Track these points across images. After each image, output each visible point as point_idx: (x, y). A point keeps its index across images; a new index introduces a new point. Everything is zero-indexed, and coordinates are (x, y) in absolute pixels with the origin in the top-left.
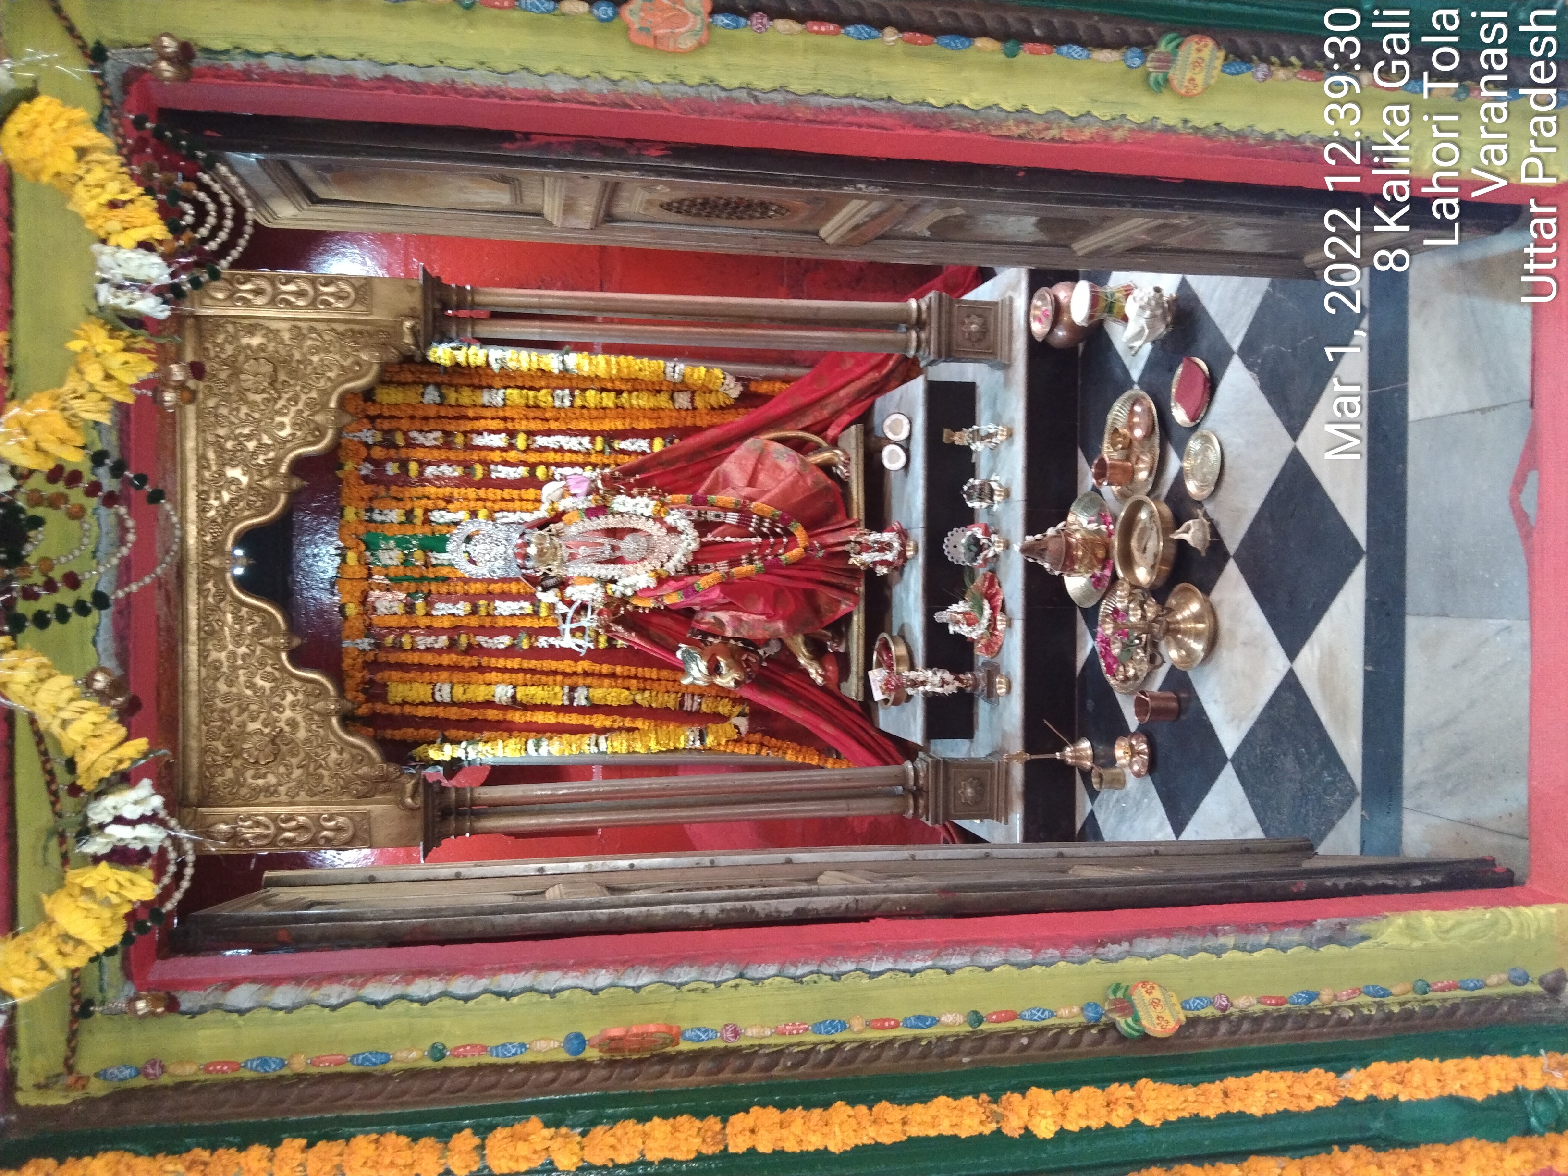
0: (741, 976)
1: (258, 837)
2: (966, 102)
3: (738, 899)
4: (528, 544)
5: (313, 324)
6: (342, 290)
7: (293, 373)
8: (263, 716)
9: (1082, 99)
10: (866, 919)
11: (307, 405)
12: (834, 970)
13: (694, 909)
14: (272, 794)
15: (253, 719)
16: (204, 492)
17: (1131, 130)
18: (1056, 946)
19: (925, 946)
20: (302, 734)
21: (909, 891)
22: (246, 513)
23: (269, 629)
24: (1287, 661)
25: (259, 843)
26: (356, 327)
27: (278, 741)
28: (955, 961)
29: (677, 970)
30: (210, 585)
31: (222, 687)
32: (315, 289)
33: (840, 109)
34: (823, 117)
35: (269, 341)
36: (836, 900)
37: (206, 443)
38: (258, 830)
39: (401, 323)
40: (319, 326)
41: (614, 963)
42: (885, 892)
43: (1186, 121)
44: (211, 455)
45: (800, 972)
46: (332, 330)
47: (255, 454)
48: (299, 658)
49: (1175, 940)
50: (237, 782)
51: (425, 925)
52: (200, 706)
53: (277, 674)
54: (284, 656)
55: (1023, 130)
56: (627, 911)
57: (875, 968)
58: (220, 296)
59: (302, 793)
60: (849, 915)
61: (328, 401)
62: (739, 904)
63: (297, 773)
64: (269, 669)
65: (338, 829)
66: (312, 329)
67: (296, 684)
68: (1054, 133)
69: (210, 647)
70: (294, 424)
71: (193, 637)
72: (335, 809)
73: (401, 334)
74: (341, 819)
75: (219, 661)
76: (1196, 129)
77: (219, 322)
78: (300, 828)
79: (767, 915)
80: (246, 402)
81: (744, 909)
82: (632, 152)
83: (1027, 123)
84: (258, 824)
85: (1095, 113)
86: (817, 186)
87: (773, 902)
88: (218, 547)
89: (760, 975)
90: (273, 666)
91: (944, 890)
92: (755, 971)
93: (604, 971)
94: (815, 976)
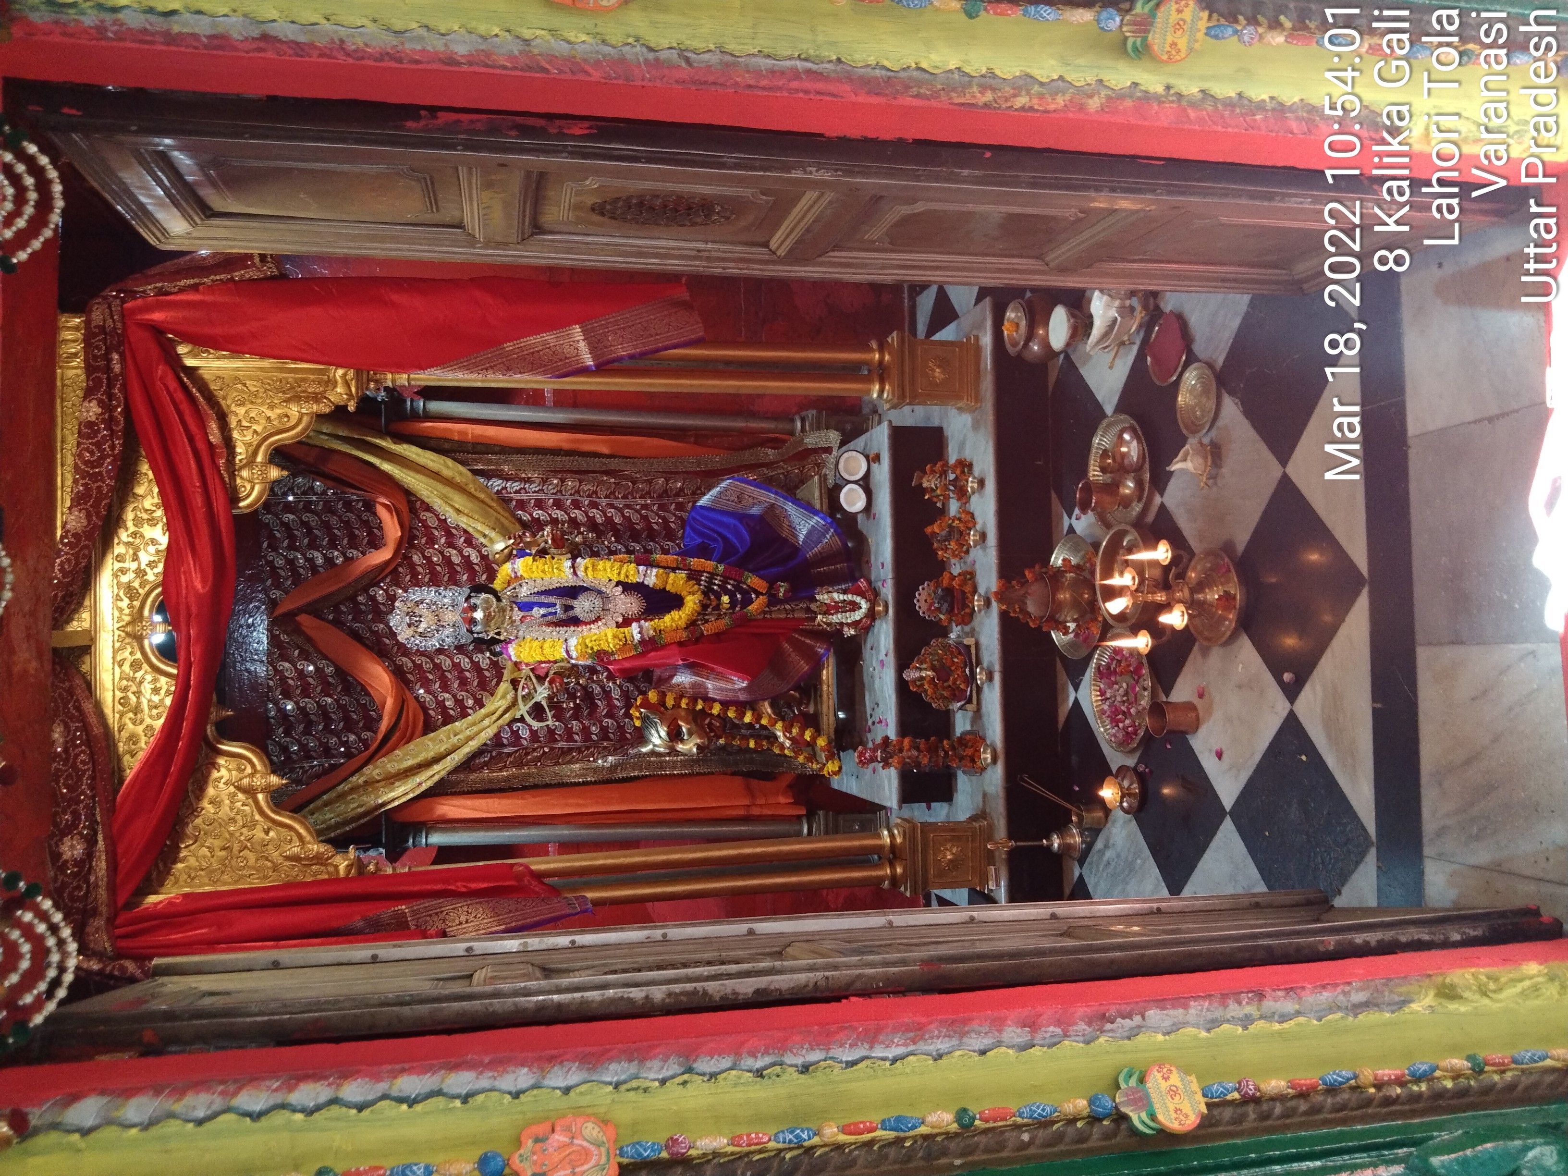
0: (690, 1070)
2: (924, 65)
3: (689, 979)
5: (238, 374)
9: (1054, 63)
10: (838, 999)
12: (799, 1061)
13: (636, 994)
16: (120, 554)
17: (1109, 97)
18: (1058, 1023)
19: (906, 1028)
20: (225, 813)
21: (886, 964)
24: (1287, 704)
26: (284, 376)
27: (199, 821)
28: (940, 1045)
29: (613, 1066)
30: (126, 654)
33: (783, 72)
34: (762, 83)
36: (802, 978)
39: (335, 372)
40: (245, 376)
41: (539, 1060)
42: (859, 967)
43: (1168, 88)
44: (128, 515)
45: (759, 1064)
46: (259, 379)
49: (1193, 1011)
51: (317, 1020)
55: (989, 97)
56: (558, 998)
57: (848, 1056)
60: (818, 995)
61: (256, 456)
62: (689, 987)
63: (220, 856)
66: (237, 379)
67: (219, 759)
68: (1021, 101)
69: (126, 721)
71: (107, 710)
73: (334, 383)
75: (135, 736)
76: (1180, 96)
79: (722, 998)
81: (695, 992)
82: (551, 129)
83: (993, 89)
85: (1068, 78)
86: (763, 171)
87: (729, 983)
88: (134, 613)
89: (715, 1069)
91: (926, 962)
92: (705, 1065)
93: (526, 1070)
94: (777, 1069)
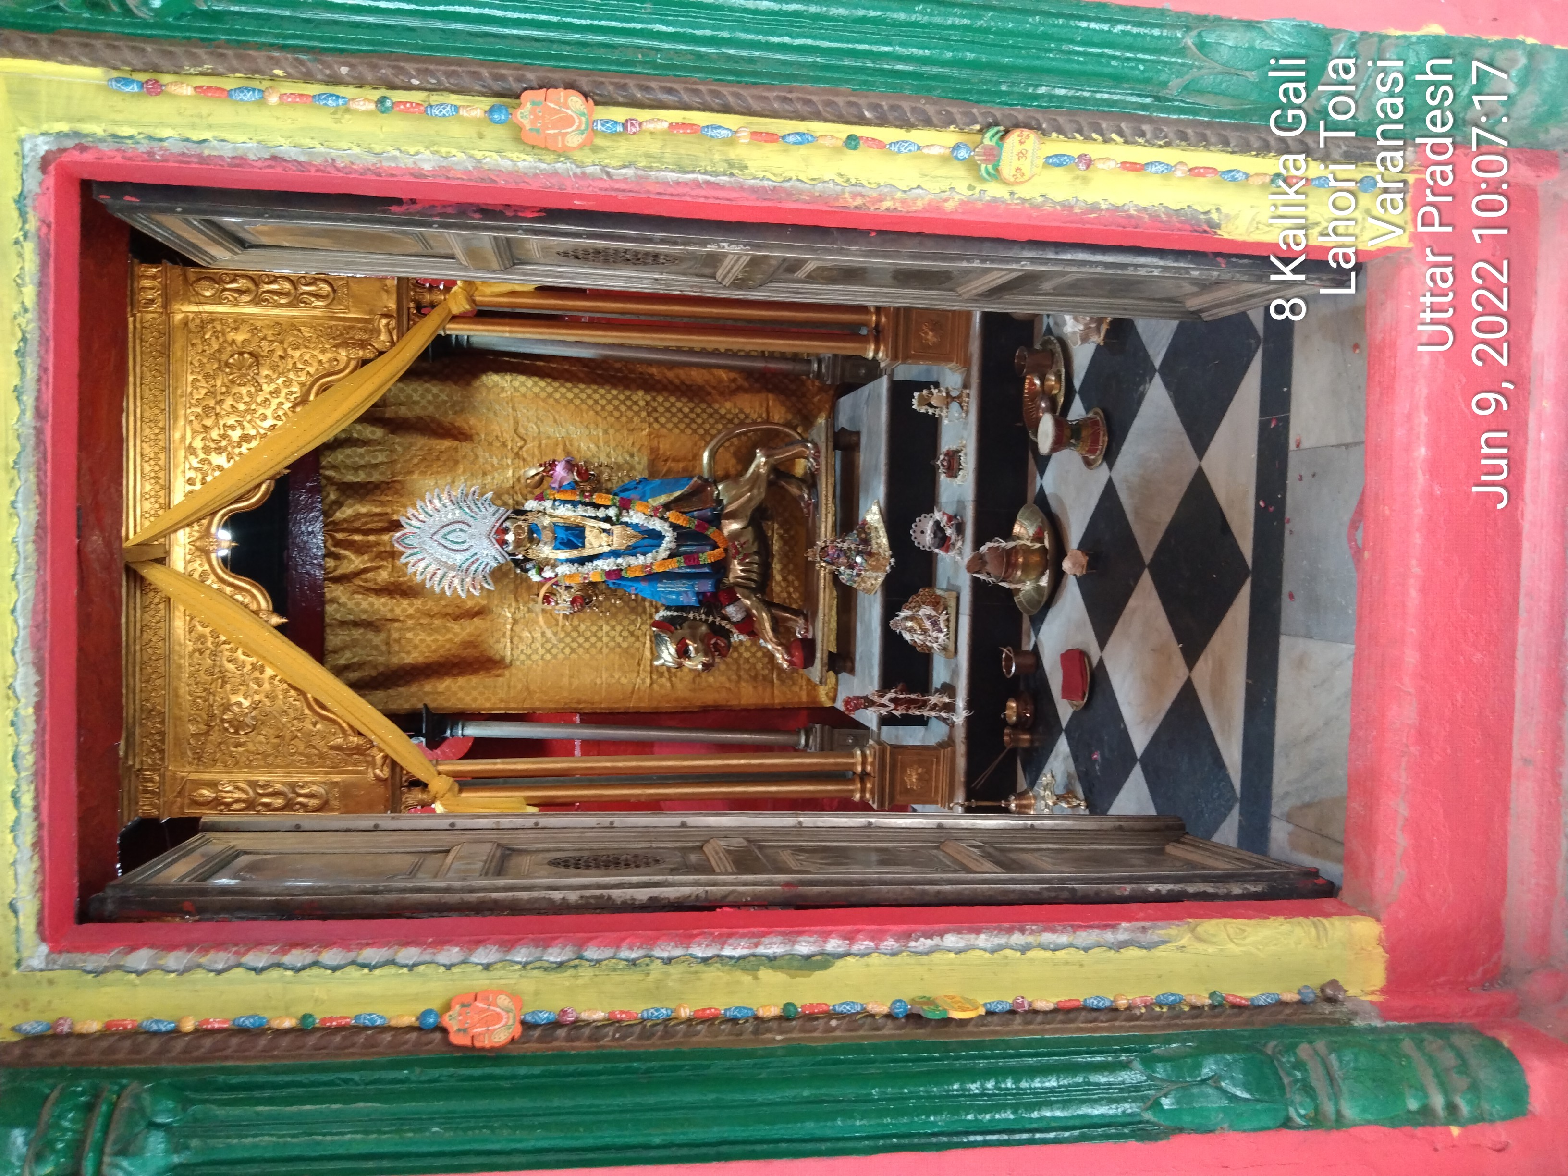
1: (238, 801)
2: (803, 177)
5: (294, 321)
7: (275, 367)
9: (913, 174)
11: (287, 397)
12: (665, 955)
13: (555, 895)
15: (235, 692)
17: (962, 202)
18: (872, 939)
19: (752, 935)
21: (755, 884)
24: (1186, 670)
25: (238, 806)
26: (334, 324)
32: (296, 288)
33: (686, 183)
34: (671, 190)
35: (253, 336)
36: (686, 890)
38: (237, 795)
41: (469, 942)
42: (732, 884)
45: (633, 955)
46: (313, 327)
47: (239, 443)
49: (983, 936)
51: (312, 901)
55: (860, 201)
56: (494, 895)
58: (208, 294)
60: (698, 905)
61: (308, 395)
62: (598, 892)
65: (312, 796)
66: (293, 326)
68: (888, 204)
72: (309, 777)
74: (314, 787)
76: (1023, 200)
77: (207, 318)
78: (277, 794)
79: (622, 903)
80: (232, 394)
81: (601, 897)
82: (510, 215)
83: (862, 195)
84: (238, 789)
85: (926, 186)
87: (631, 891)
88: (203, 530)
89: (597, 957)
91: (788, 885)
92: (593, 953)
93: (457, 949)
94: (647, 960)
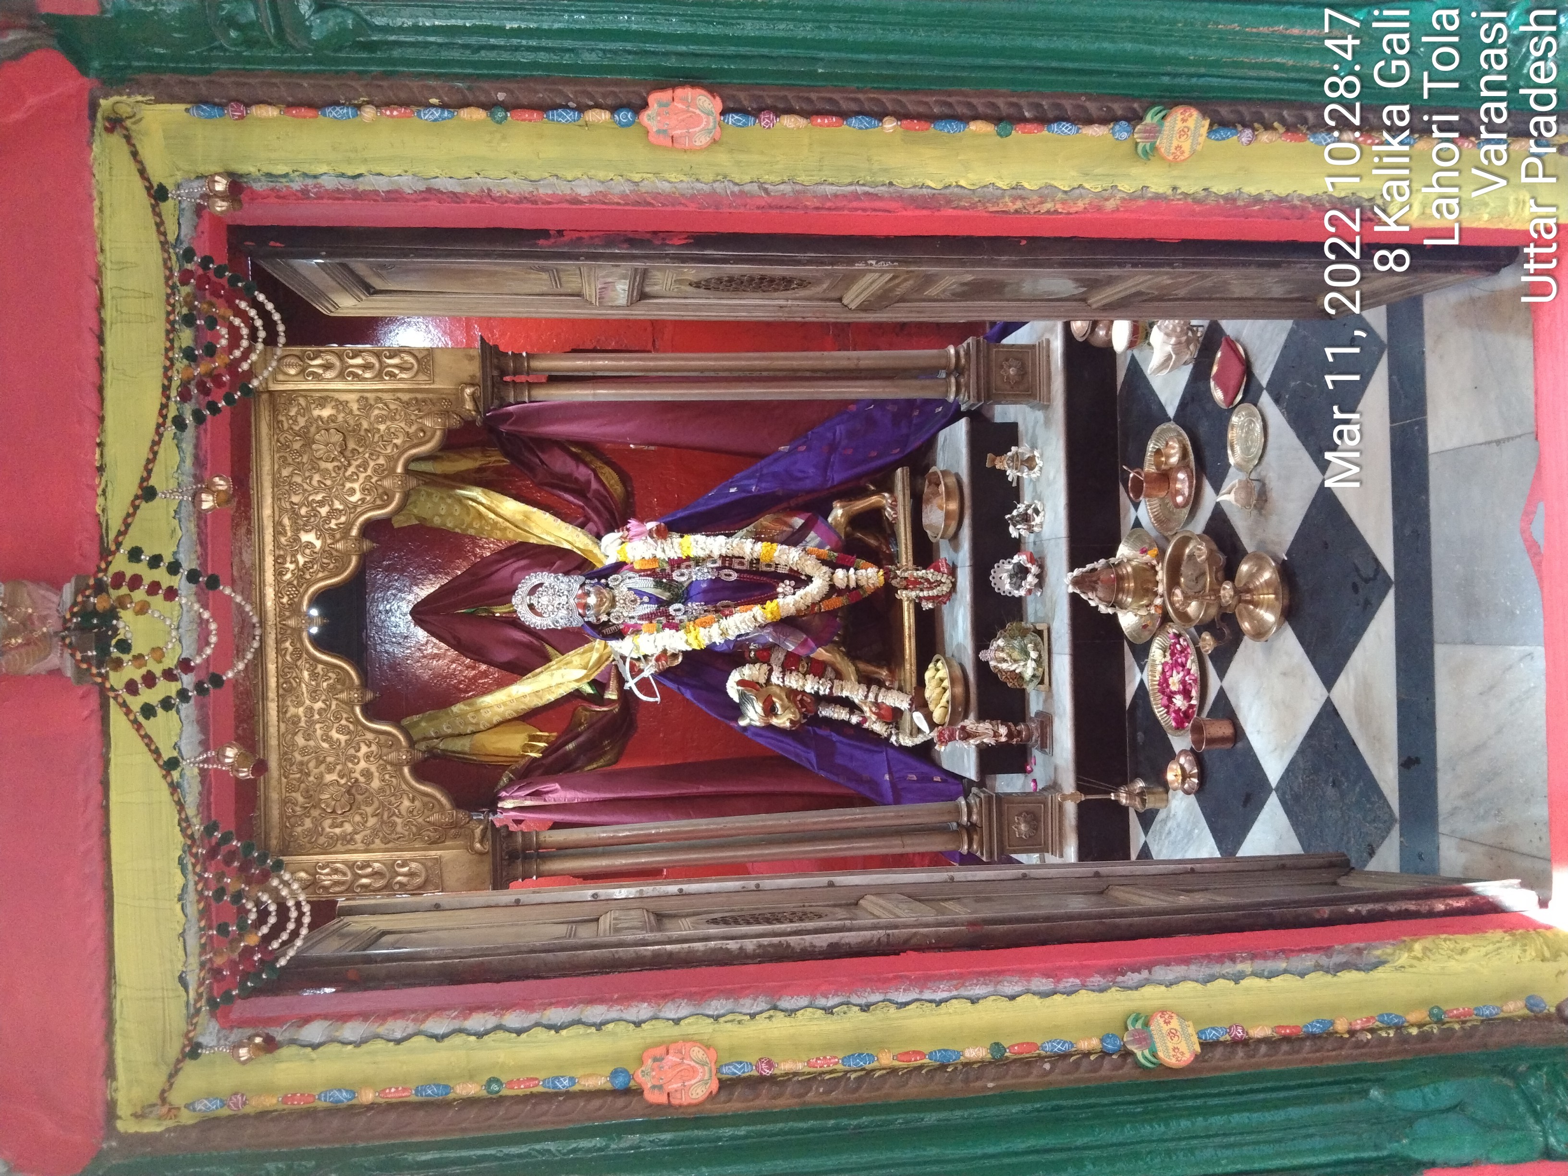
0: (775, 1008)
1: (336, 883)
2: (962, 183)
3: (775, 934)
4: (588, 594)
5: (380, 394)
6: (406, 362)
7: (361, 441)
8: (339, 767)
9: (1074, 174)
10: (897, 953)
11: (375, 471)
12: (863, 1001)
14: (349, 842)
15: (330, 771)
16: (279, 556)
17: (1123, 200)
18: (1077, 975)
19: (951, 977)
20: (376, 784)
21: (937, 924)
22: (320, 575)
23: (343, 684)
24: (1324, 691)
25: (337, 889)
26: (419, 396)
27: (353, 791)
28: (978, 991)
30: (287, 644)
31: (300, 740)
32: (380, 362)
33: (844, 196)
34: (828, 204)
35: (338, 411)
37: (281, 509)
38: (335, 877)
39: (463, 390)
40: (385, 396)
41: (656, 996)
42: (914, 926)
43: (1175, 188)
44: (286, 521)
45: (830, 1003)
46: (398, 399)
47: (328, 518)
48: (372, 711)
49: (1193, 967)
50: (316, 831)
52: (280, 759)
53: (351, 727)
54: (358, 710)
55: (1019, 205)
56: (669, 947)
57: (902, 998)
58: (292, 371)
59: (377, 841)
60: (881, 949)
61: (395, 467)
62: (776, 940)
63: (372, 821)
64: (343, 722)
65: (411, 874)
66: (379, 400)
67: (370, 736)
68: (1048, 206)
69: (288, 703)
70: (363, 490)
71: (272, 694)
72: (407, 855)
73: (463, 401)
74: (414, 865)
75: (296, 716)
76: (1186, 195)
77: (291, 396)
78: (376, 874)
79: (802, 950)
80: (318, 470)
81: (780, 945)
82: (657, 242)
83: (1022, 198)
84: (336, 871)
85: (1087, 186)
86: (832, 264)
88: (294, 609)
89: (794, 1007)
90: (347, 719)
92: (786, 1003)
93: (646, 1004)
94: (844, 1007)
